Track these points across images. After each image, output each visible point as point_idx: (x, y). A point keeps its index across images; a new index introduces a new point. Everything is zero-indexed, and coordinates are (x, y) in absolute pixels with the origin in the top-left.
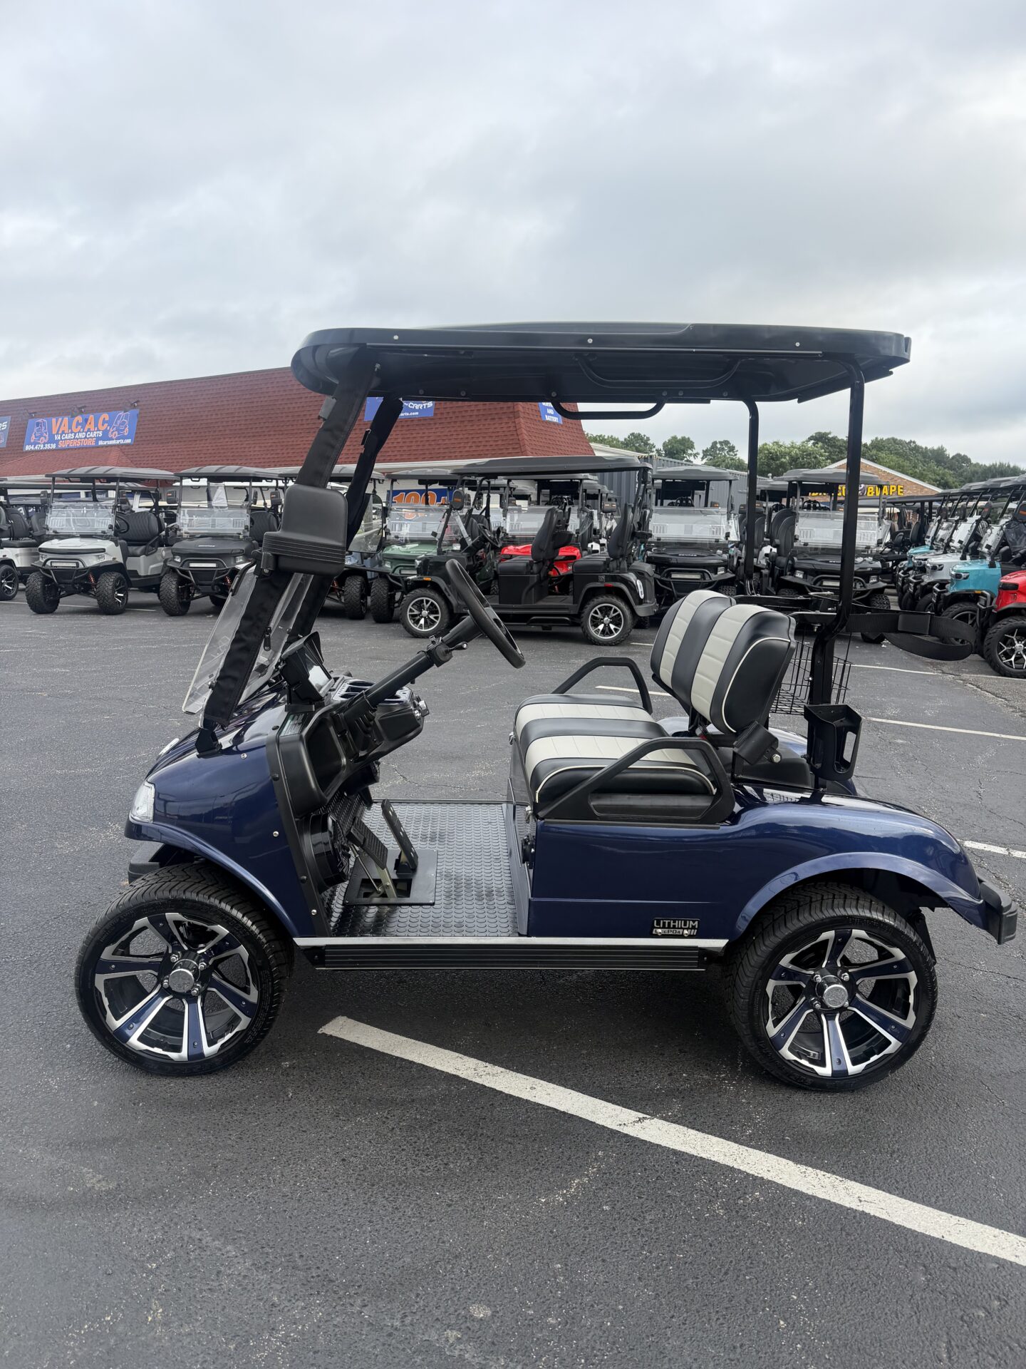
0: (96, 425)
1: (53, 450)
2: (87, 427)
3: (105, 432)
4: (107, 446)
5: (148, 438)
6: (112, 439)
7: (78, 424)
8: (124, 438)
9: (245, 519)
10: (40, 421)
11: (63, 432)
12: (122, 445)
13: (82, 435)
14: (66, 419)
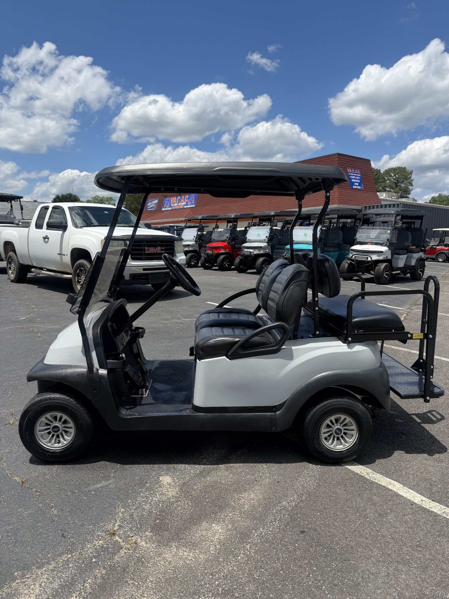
0: (184, 200)
1: (171, 210)
2: (182, 200)
3: (187, 202)
4: (187, 208)
5: (200, 204)
6: (188, 205)
7: (179, 200)
8: (192, 204)
10: (168, 199)
11: (174, 203)
12: (192, 207)
13: (180, 204)
14: (175, 198)
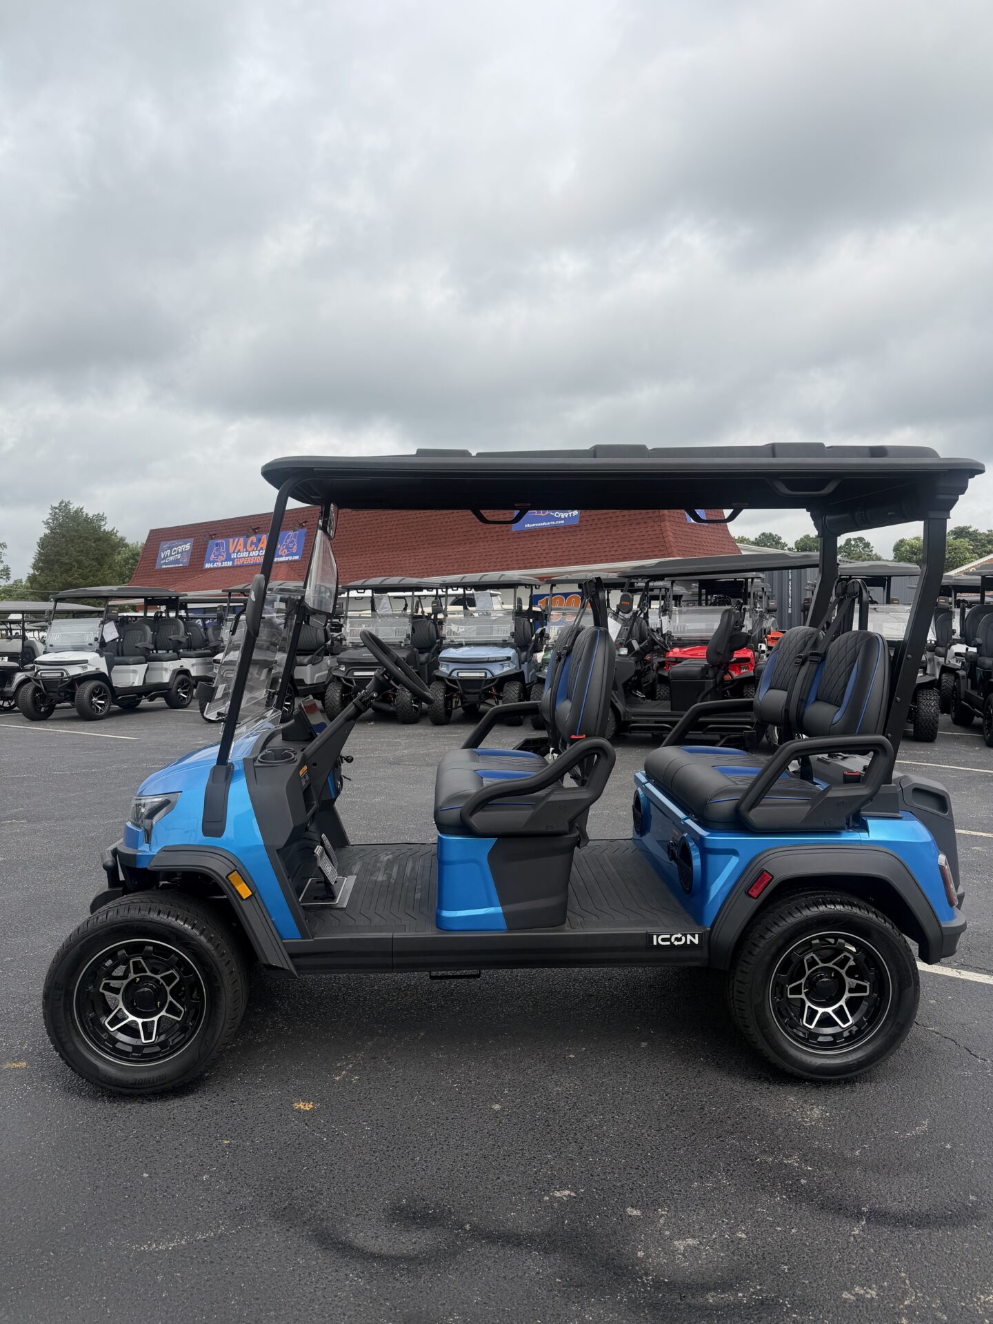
1: (229, 567)
2: (260, 546)
4: (277, 563)
6: (282, 556)
7: (252, 543)
8: (293, 554)
9: (407, 628)
10: (219, 541)
11: (239, 551)
12: (291, 561)
13: (255, 553)
14: (242, 539)
